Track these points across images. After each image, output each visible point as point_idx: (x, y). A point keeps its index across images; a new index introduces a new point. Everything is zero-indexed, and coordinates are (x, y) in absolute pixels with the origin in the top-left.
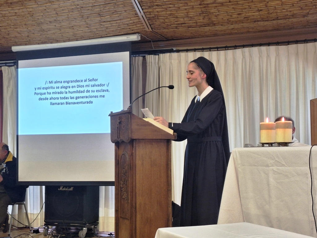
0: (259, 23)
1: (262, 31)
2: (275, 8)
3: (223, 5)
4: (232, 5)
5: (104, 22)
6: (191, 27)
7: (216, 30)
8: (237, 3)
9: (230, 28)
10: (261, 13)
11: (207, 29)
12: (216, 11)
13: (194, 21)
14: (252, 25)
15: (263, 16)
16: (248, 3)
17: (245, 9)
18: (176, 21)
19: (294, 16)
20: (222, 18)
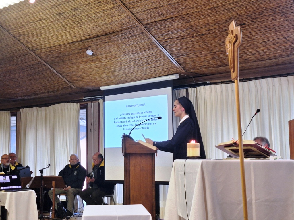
0: (257, 62)
2: (264, 52)
5: (152, 68)
6: (210, 68)
10: (255, 55)
12: (223, 56)
13: (211, 64)
14: (253, 64)
15: (258, 58)
18: (199, 65)
19: (280, 56)
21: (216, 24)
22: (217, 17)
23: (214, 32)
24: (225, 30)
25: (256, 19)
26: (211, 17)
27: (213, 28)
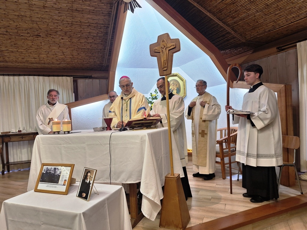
0: (34, 64)
2: (44, 58)
3: (13, 52)
4: (19, 53)
7: (8, 65)
8: (22, 53)
9: (16, 65)
11: (2, 63)
14: (30, 65)
15: (36, 61)
16: (29, 53)
17: (27, 56)
20: (12, 59)
21: (16, 29)
22: (20, 24)
23: (10, 35)
24: (22, 36)
25: (50, 35)
26: (14, 22)
27: (11, 31)
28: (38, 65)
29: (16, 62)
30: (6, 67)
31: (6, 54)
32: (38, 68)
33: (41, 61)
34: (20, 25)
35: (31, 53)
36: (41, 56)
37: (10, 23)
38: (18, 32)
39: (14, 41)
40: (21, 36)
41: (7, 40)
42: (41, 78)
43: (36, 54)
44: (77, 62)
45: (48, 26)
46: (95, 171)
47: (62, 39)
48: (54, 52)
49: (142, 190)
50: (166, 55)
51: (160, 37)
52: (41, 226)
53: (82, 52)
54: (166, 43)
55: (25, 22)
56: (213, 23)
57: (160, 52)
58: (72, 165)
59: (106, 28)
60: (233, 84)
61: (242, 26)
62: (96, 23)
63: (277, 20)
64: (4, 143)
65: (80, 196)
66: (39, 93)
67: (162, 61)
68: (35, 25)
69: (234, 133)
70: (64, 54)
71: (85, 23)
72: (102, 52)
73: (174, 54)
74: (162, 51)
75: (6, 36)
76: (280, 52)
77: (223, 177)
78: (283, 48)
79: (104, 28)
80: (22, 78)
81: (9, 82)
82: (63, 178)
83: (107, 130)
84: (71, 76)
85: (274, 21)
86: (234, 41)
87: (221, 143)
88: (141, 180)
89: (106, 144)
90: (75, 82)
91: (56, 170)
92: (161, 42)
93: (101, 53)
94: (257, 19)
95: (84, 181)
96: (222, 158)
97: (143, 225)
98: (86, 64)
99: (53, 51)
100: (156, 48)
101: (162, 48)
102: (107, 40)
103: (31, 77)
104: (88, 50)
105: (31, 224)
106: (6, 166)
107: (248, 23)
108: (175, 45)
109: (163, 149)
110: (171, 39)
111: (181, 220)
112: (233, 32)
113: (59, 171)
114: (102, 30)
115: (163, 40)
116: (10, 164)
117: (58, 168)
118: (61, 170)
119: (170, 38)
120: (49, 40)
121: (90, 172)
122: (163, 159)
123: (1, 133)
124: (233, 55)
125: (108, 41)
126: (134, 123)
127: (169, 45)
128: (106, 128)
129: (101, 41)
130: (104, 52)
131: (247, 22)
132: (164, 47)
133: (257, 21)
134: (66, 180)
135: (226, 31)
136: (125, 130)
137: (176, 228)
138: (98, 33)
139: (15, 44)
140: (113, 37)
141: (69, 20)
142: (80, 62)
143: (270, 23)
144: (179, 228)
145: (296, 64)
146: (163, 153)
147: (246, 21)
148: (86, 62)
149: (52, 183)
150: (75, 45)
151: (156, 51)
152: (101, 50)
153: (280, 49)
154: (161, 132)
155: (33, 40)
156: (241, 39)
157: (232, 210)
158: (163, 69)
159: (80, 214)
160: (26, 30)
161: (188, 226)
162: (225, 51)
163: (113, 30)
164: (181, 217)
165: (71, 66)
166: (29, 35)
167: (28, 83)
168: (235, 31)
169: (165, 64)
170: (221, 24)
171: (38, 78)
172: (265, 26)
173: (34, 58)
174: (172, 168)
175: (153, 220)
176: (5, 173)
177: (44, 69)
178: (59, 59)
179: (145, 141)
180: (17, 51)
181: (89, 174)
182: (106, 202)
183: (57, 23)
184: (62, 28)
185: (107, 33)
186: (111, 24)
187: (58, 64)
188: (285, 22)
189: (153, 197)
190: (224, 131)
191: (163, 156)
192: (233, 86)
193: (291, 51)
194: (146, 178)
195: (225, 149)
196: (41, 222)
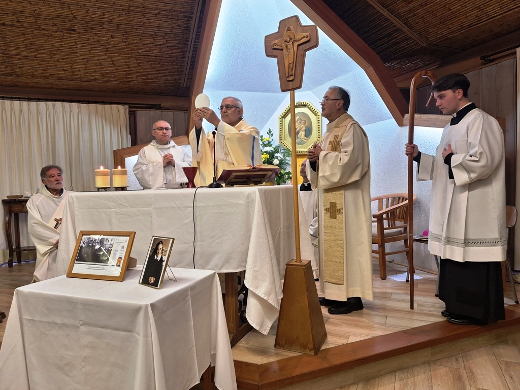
0: (63, 81)
1: (65, 89)
2: (79, 70)
3: (28, 59)
4: (38, 60)
7: (19, 82)
8: (43, 60)
9: (34, 81)
11: (9, 78)
12: (21, 63)
15: (68, 76)
16: (54, 61)
17: (51, 66)
19: (95, 80)
20: (27, 71)
21: (34, 16)
22: (40, 7)
24: (44, 29)
25: (92, 29)
26: (31, 3)
27: (26, 20)
28: (70, 82)
29: (33, 75)
30: (16, 86)
31: (16, 62)
32: (68, 89)
33: (76, 75)
34: (40, 9)
35: (58, 61)
36: (75, 66)
37: (23, 6)
38: (36, 22)
39: (29, 39)
40: (41, 31)
41: (18, 36)
42: (75, 105)
43: (67, 63)
44: (137, 78)
45: (88, 13)
46: (171, 240)
47: (112, 37)
48: (98, 60)
49: (247, 283)
50: (292, 54)
51: (282, 23)
52: (79, 327)
53: (144, 61)
54: (294, 32)
55: (50, 6)
56: (372, 11)
57: (282, 50)
58: (132, 232)
59: (186, 19)
60: (405, 118)
61: (423, 17)
62: (170, 10)
63: (484, 6)
64: (13, 214)
65: (145, 282)
66: (71, 133)
67: (287, 65)
68: (66, 11)
69: (402, 202)
70: (114, 65)
71: (151, 9)
72: (179, 63)
73: (307, 53)
74: (287, 47)
75: (16, 30)
76: (487, 65)
77: (382, 277)
78: (492, 58)
79: (183, 18)
80: (42, 104)
81: (21, 110)
82: (115, 254)
83: (187, 187)
84: (126, 104)
85: (478, 8)
86: (408, 44)
87: (380, 218)
88: (245, 267)
89: (186, 207)
90: (132, 114)
91: (103, 241)
92: (286, 32)
93: (176, 65)
94: (449, 4)
95: (151, 258)
96: (380, 244)
97: (247, 344)
98: (151, 82)
99: (96, 58)
100: (276, 41)
101: (286, 41)
102: (188, 41)
103: (59, 104)
104: (155, 59)
105: (63, 325)
106: (15, 253)
107: (433, 12)
108: (309, 36)
109: (282, 220)
110: (302, 26)
111: (311, 337)
112: (406, 29)
113: (109, 243)
114: (180, 22)
115: (289, 28)
116: (22, 249)
117: (107, 239)
118: (112, 242)
119: (300, 24)
120: (89, 39)
121: (162, 243)
122: (282, 236)
123: (8, 197)
124: (405, 72)
125: (189, 43)
126: (234, 174)
127: (298, 37)
128: (187, 184)
129: (177, 42)
130: (183, 63)
131: (430, 9)
132: (291, 39)
133: (449, 8)
134: (121, 258)
135: (395, 26)
136: (218, 186)
137: (303, 349)
138: (172, 27)
139: (31, 44)
140: (199, 35)
141: (124, 4)
142: (141, 79)
143: (472, 10)
144: (309, 348)
145: (513, 85)
146: (282, 226)
147: (430, 7)
148: (151, 79)
149: (97, 264)
150: (133, 49)
151: (276, 47)
152: (177, 58)
153: (486, 59)
154: (280, 190)
155: (63, 38)
156: (419, 42)
157: (398, 326)
158: (288, 79)
159: (146, 306)
160: (52, 19)
161: (323, 347)
162: (391, 64)
163: (199, 24)
164: (312, 331)
165: (126, 86)
166: (55, 28)
167: (53, 113)
168: (410, 27)
169: (290, 70)
170: (385, 13)
171: (70, 106)
172: (464, 17)
173: (64, 70)
174: (298, 250)
175: (265, 333)
176: (13, 264)
177: (79, 90)
178: (107, 73)
179: (253, 201)
180: (35, 57)
181: (161, 246)
182: (189, 293)
183: (104, 8)
184: (111, 18)
185: (188, 29)
186: (195, 11)
187: (104, 82)
188: (499, 9)
189: (265, 294)
190: (384, 200)
191: (282, 231)
192: (404, 124)
193: (507, 62)
194: (255, 262)
195: (386, 229)
196: (80, 322)
